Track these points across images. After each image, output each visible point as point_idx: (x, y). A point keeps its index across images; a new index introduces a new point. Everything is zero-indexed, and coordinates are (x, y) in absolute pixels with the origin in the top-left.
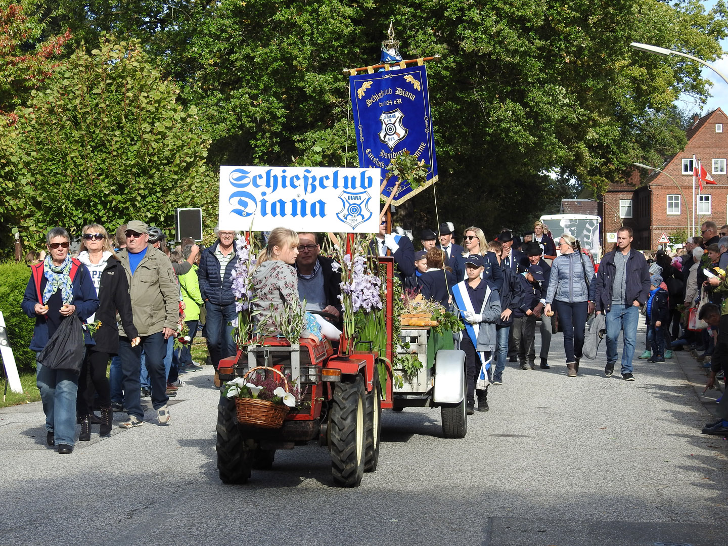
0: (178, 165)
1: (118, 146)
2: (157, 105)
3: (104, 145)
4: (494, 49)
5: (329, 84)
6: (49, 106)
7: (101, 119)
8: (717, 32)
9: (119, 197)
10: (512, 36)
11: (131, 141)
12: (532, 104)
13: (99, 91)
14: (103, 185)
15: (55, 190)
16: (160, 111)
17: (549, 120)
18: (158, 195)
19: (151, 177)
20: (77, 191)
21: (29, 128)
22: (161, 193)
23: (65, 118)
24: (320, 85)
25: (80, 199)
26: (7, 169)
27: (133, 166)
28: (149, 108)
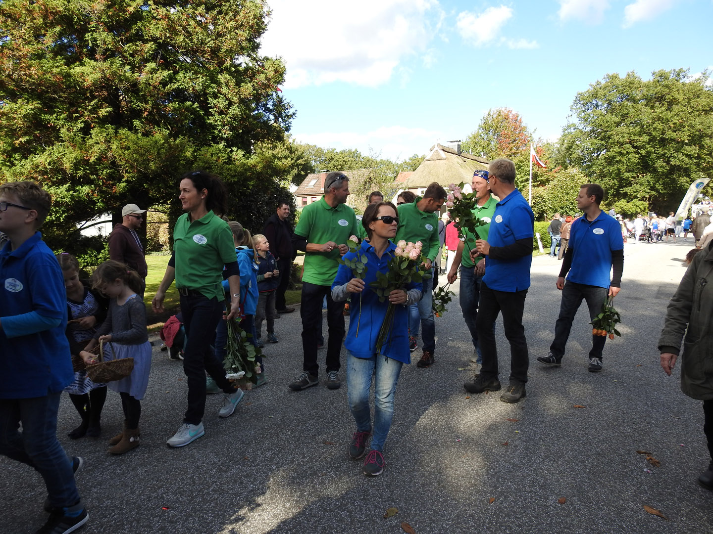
4: (681, 163)
5: (631, 175)
6: (555, 184)
7: (568, 187)
15: (555, 205)
21: (549, 190)
23: (558, 187)
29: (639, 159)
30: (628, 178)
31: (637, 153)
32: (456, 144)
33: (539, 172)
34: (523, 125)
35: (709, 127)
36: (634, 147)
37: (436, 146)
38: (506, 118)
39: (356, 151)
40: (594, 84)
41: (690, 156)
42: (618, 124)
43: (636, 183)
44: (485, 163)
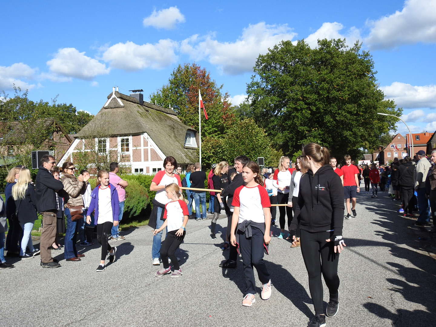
0: (262, 147)
1: (247, 143)
3: (244, 143)
4: (344, 119)
6: (232, 134)
7: (243, 137)
8: (398, 115)
9: (248, 156)
10: (348, 115)
11: (251, 142)
12: (354, 131)
13: (243, 130)
16: (258, 134)
17: (357, 136)
19: (256, 150)
21: (227, 140)
23: (235, 137)
26: (224, 150)
27: (251, 148)
28: (255, 134)
29: (311, 114)
30: (304, 131)
31: (310, 110)
32: (138, 93)
33: (225, 125)
34: (211, 81)
35: (363, 89)
36: (306, 104)
37: (114, 94)
38: (194, 74)
39: (71, 105)
40: (272, 48)
41: (350, 113)
42: (292, 84)
43: (310, 136)
44: (172, 114)
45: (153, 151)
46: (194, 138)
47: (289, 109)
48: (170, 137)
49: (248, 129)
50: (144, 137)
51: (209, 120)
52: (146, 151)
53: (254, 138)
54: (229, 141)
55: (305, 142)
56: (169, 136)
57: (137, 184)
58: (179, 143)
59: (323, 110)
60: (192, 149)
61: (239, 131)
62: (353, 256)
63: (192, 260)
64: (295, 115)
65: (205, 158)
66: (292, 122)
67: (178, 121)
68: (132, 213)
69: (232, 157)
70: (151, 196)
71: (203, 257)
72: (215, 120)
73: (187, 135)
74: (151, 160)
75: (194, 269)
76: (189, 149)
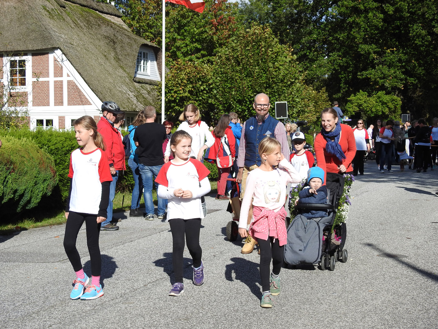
0: (286, 82)
1: (257, 74)
2: (276, 54)
3: (251, 74)
5: (372, 49)
6: (227, 56)
7: (249, 61)
11: (263, 71)
13: (249, 48)
14: (250, 92)
15: (228, 95)
16: (278, 57)
18: (276, 97)
19: (273, 88)
20: (238, 96)
21: (218, 67)
22: (278, 96)
23: (233, 61)
24: (368, 50)
25: (239, 99)
26: (211, 86)
27: (264, 83)
28: (273, 56)
29: (384, 20)
30: (369, 53)
31: (383, 12)
33: (215, 38)
43: (382, 63)
44: (111, 15)
45: (72, 86)
46: (155, 62)
47: (343, 10)
48: (107, 59)
49: (260, 45)
50: (54, 57)
51: (186, 28)
52: (59, 86)
53: (271, 65)
54: (222, 70)
55: (371, 74)
56: (105, 56)
57: (32, 147)
58: (125, 71)
59: (408, 12)
60: (150, 84)
61: (242, 49)
62: (436, 289)
63: (123, 291)
64: (354, 22)
65: (174, 101)
66: (348, 35)
67: (123, 28)
68: (22, 203)
69: (226, 100)
70: (62, 172)
71: (145, 286)
72: (197, 29)
73: (141, 57)
74: (69, 104)
75: (123, 307)
76: (144, 83)
